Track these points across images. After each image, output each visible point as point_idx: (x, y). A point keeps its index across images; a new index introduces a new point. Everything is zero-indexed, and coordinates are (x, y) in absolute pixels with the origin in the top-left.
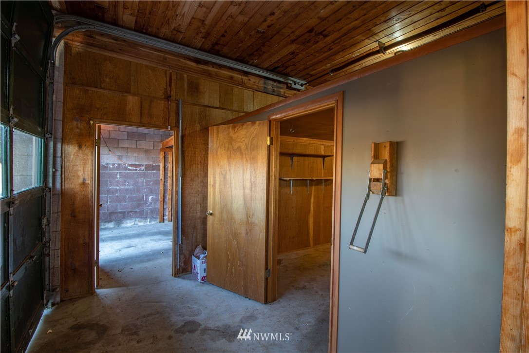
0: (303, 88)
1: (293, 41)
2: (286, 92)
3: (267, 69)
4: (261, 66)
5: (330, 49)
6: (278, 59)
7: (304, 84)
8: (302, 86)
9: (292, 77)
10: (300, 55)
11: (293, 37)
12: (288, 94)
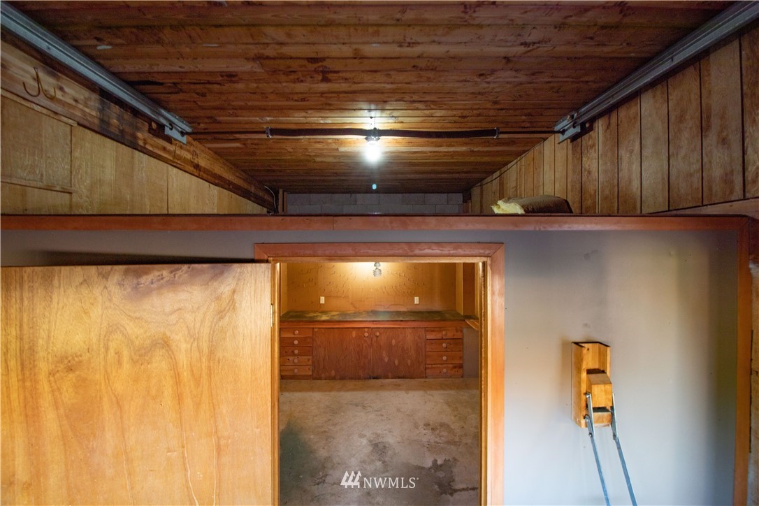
0: (184, 139)
1: (259, 58)
2: (149, 141)
3: (117, 76)
4: (106, 63)
5: (303, 100)
6: (179, 69)
7: (187, 133)
8: (183, 133)
9: (169, 110)
10: (240, 86)
11: (269, 51)
12: (152, 146)
